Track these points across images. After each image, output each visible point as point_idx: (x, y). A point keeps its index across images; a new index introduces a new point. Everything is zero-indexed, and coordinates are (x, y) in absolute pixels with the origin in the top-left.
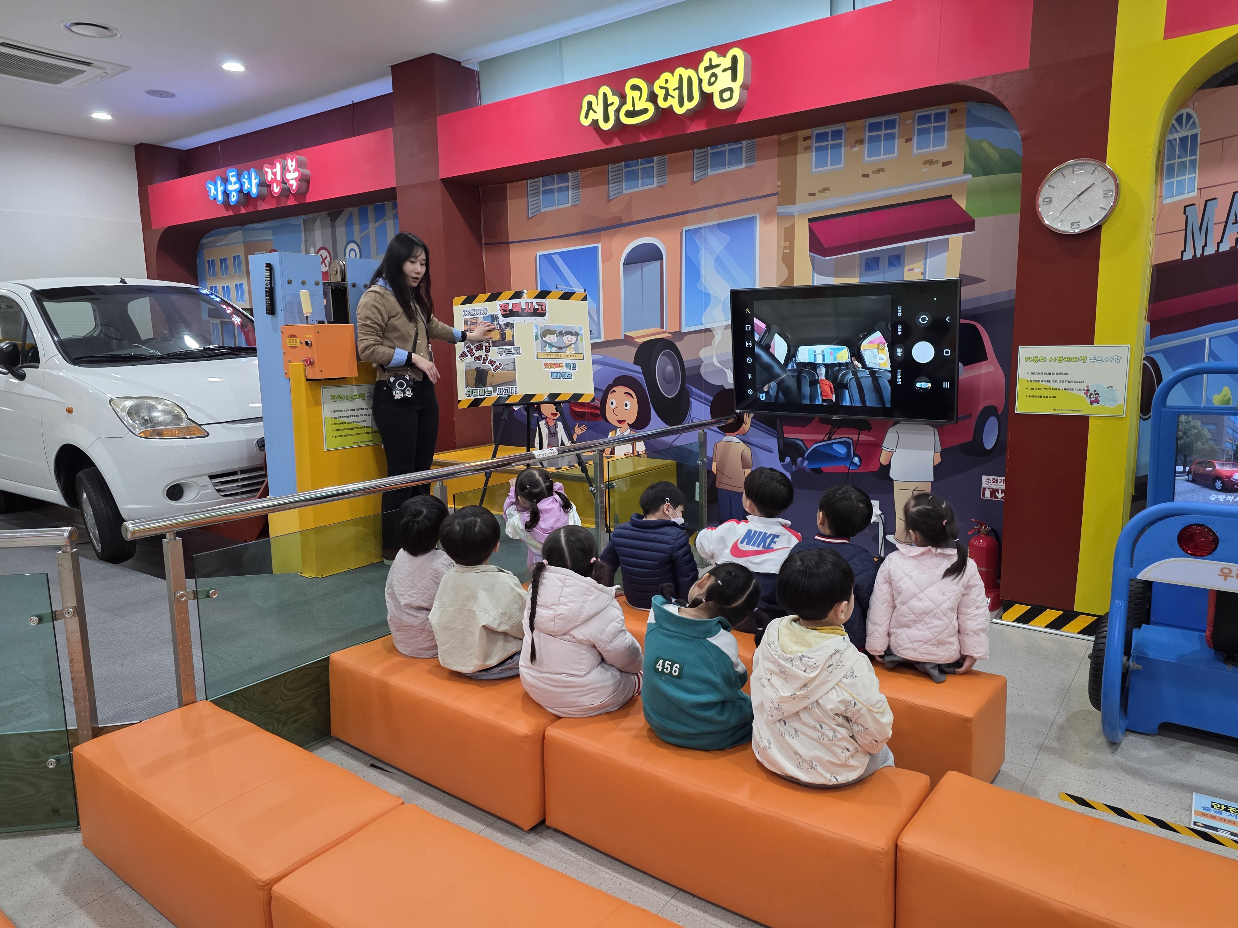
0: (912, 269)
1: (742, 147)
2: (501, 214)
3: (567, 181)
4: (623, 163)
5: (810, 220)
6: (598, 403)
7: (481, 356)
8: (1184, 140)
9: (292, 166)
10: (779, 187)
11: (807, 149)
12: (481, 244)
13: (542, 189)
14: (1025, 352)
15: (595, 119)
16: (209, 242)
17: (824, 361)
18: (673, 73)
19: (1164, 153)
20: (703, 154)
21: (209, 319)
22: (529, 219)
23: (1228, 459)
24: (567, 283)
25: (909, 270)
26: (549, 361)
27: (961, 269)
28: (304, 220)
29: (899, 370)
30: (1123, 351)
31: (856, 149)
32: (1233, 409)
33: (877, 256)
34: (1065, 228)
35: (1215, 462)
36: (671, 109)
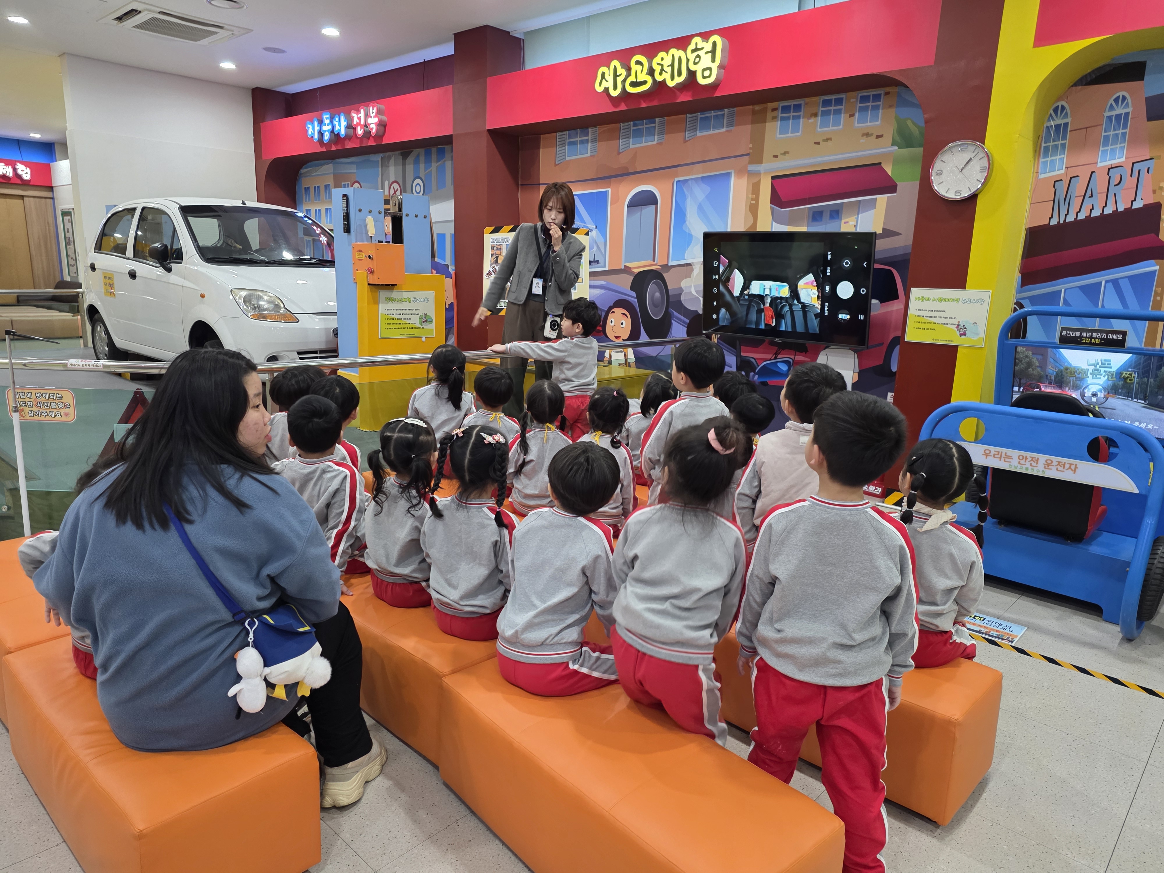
0: (847, 222)
1: (723, 114)
2: (534, 161)
3: (587, 135)
4: (632, 123)
5: (773, 178)
8: (1058, 127)
9: (373, 113)
10: (750, 148)
11: (774, 118)
12: (518, 185)
13: (568, 141)
14: (916, 292)
15: (607, 87)
16: (306, 172)
17: (771, 293)
18: (667, 52)
19: (1042, 137)
20: (694, 118)
21: (303, 236)
22: (556, 165)
23: (1050, 383)
24: (582, 220)
25: (845, 223)
27: (884, 223)
28: (381, 157)
29: (827, 304)
30: (986, 295)
31: (812, 120)
32: (1055, 343)
33: (820, 210)
34: (951, 195)
35: (1041, 384)
36: (664, 82)
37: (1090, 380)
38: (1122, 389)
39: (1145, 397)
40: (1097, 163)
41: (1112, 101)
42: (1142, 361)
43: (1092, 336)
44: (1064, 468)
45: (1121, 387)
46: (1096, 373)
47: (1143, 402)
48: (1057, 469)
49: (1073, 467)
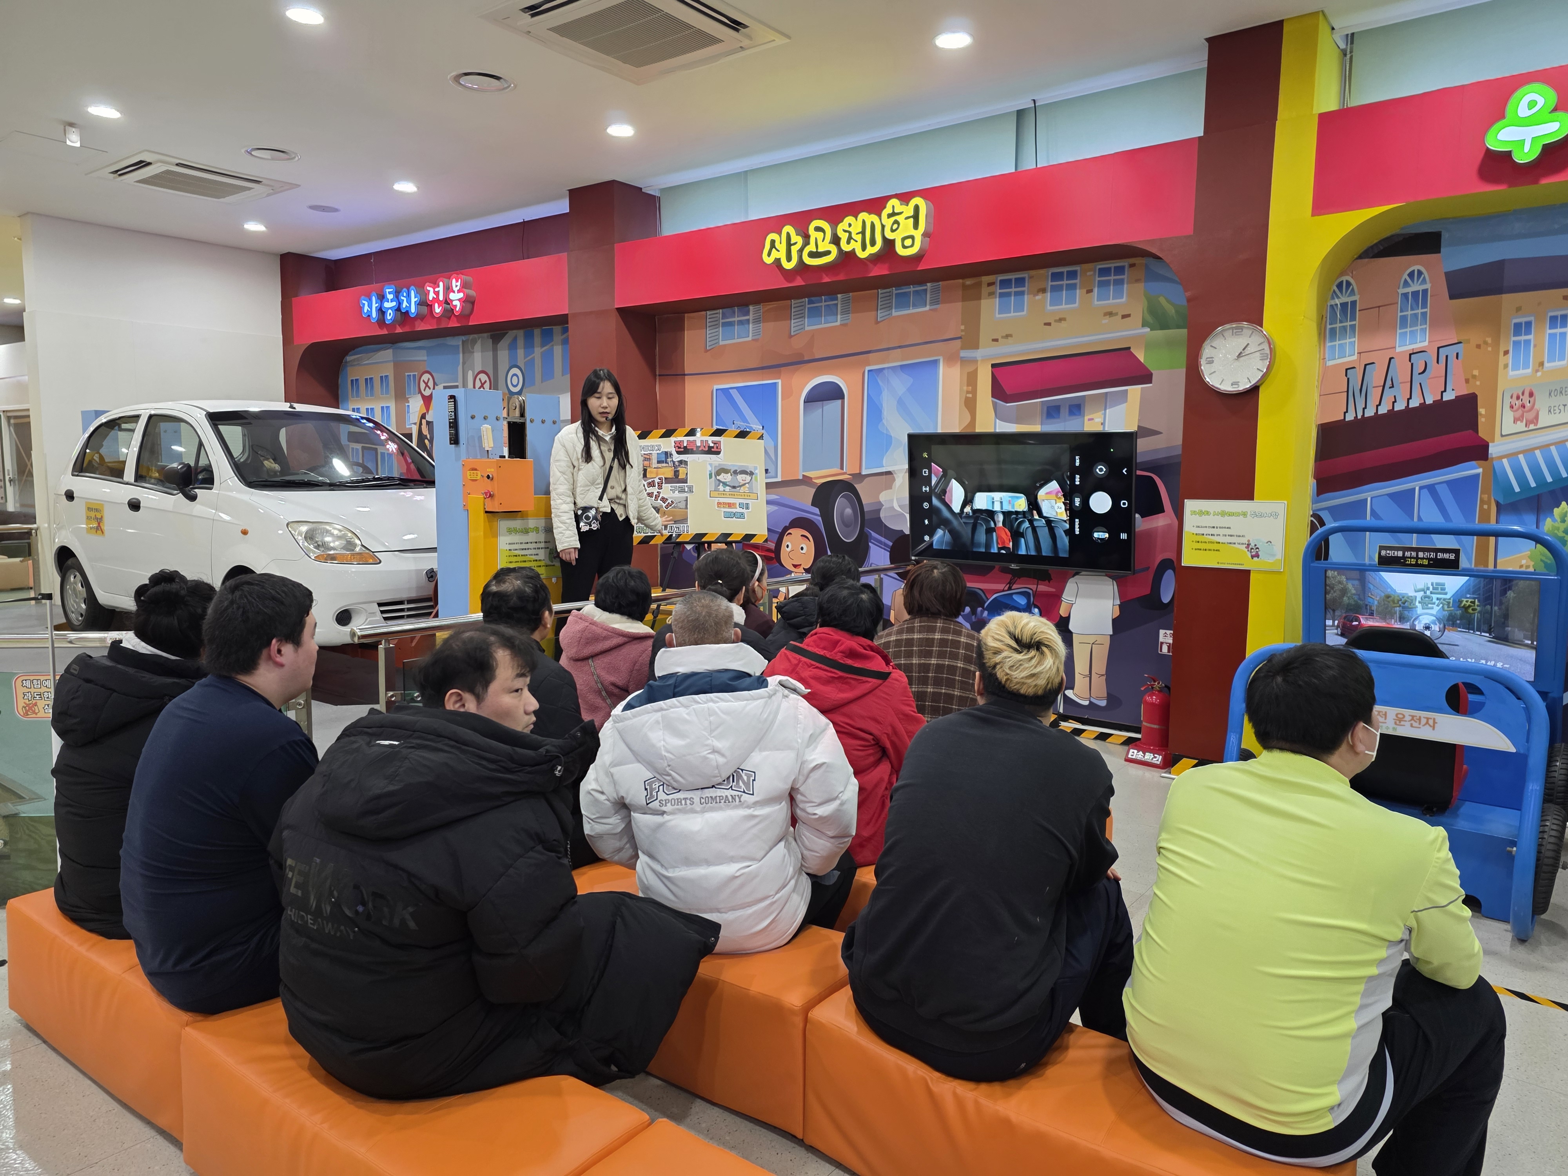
0: (1092, 419)
1: (926, 289)
2: (677, 346)
3: (747, 313)
4: (807, 300)
5: (993, 366)
6: (772, 545)
7: (653, 493)
8: (1344, 305)
9: (456, 286)
10: (962, 331)
11: (991, 294)
12: (655, 375)
13: (721, 321)
14: (1191, 506)
16: (354, 360)
17: (1002, 508)
19: (1327, 318)
20: (888, 294)
22: (706, 351)
23: (1372, 614)
24: (745, 420)
25: (1089, 420)
26: (722, 500)
27: (1139, 420)
28: (463, 341)
30: (1280, 507)
31: (1039, 297)
32: (1374, 566)
33: (1058, 404)
34: (1226, 387)
35: (1360, 616)
36: (853, 252)
37: (1419, 610)
38: (1460, 619)
39: (1490, 629)
40: (1395, 347)
41: (1405, 276)
42: (1482, 585)
43: (1417, 555)
44: (1420, 724)
45: (1459, 617)
46: (1426, 601)
47: (1487, 635)
48: (1412, 726)
49: (1431, 722)
